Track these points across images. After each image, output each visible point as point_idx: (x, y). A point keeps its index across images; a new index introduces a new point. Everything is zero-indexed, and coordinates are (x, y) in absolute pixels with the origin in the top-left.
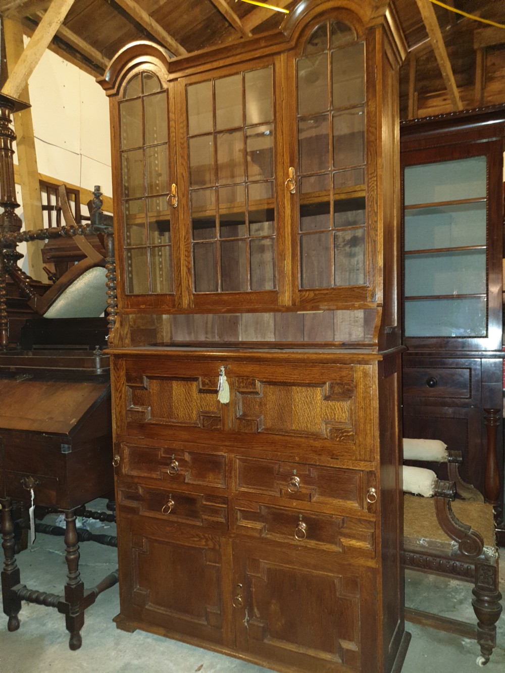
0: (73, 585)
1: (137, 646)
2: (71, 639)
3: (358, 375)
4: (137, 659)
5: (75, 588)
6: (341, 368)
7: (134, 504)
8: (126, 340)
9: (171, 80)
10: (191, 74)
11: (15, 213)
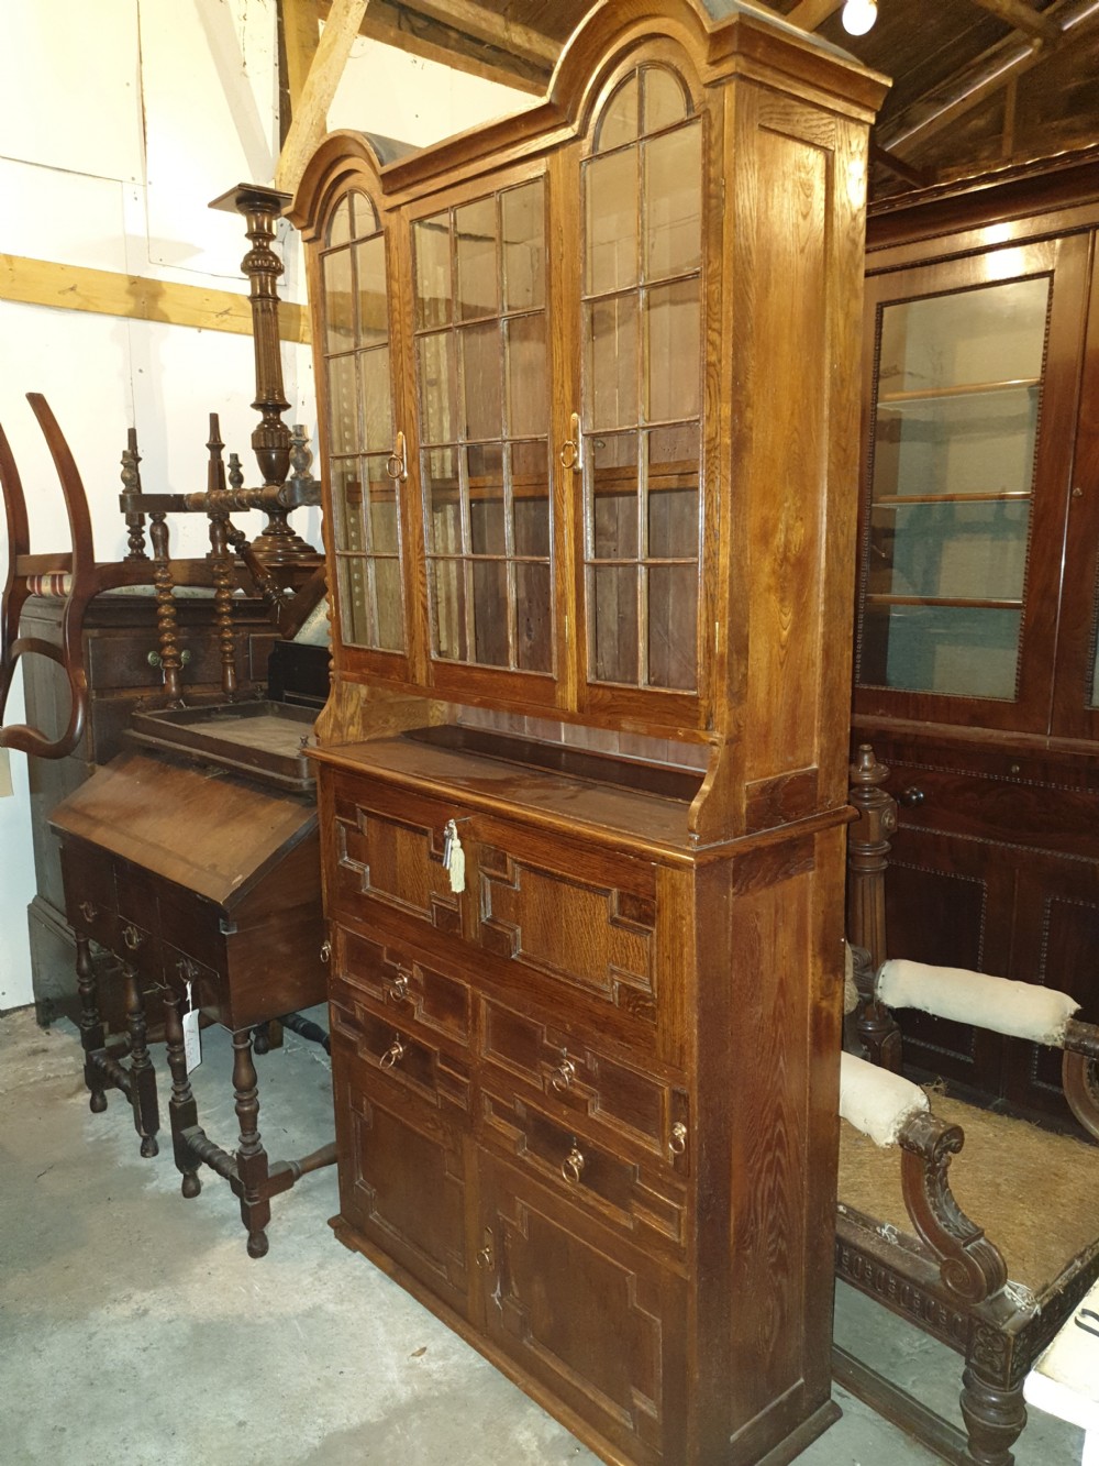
0: (247, 1155)
1: (350, 1278)
2: (251, 1239)
3: (662, 888)
4: (336, 1303)
5: (249, 1160)
6: (635, 866)
7: (351, 1035)
8: (351, 728)
9: (390, 210)
10: (418, 195)
11: (281, 423)
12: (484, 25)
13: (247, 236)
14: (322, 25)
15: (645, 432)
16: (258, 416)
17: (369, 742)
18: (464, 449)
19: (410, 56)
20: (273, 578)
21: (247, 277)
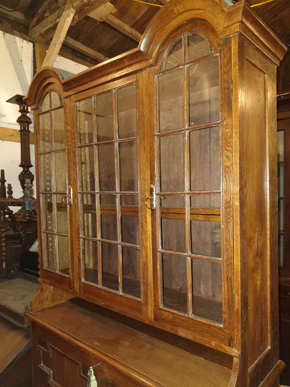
8: (47, 302)
9: (66, 97)
10: (78, 91)
11: (29, 171)
12: (98, 57)
13: (19, 111)
14: (47, 51)
15: (189, 196)
16: (21, 169)
17: (55, 307)
18: (98, 195)
19: (75, 63)
20: (22, 227)
21: (19, 124)
